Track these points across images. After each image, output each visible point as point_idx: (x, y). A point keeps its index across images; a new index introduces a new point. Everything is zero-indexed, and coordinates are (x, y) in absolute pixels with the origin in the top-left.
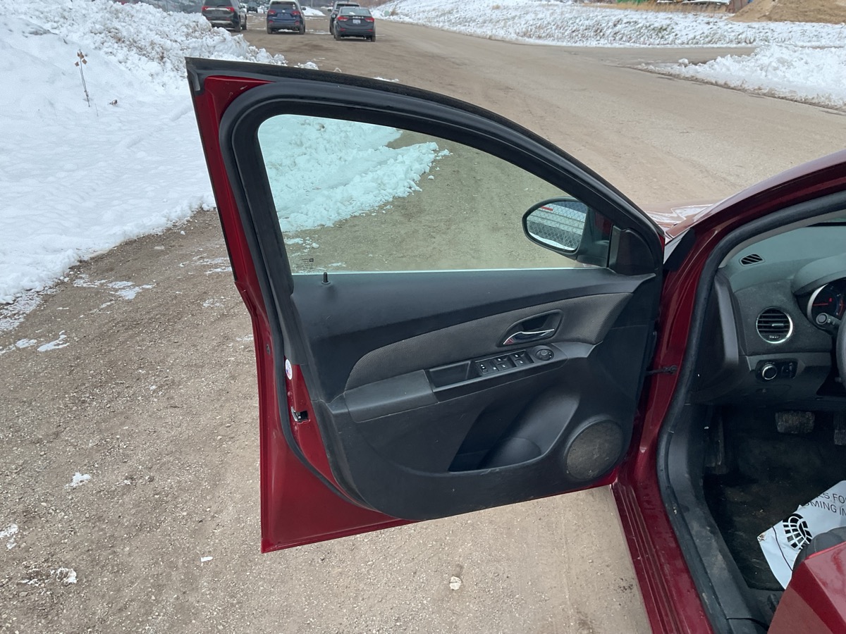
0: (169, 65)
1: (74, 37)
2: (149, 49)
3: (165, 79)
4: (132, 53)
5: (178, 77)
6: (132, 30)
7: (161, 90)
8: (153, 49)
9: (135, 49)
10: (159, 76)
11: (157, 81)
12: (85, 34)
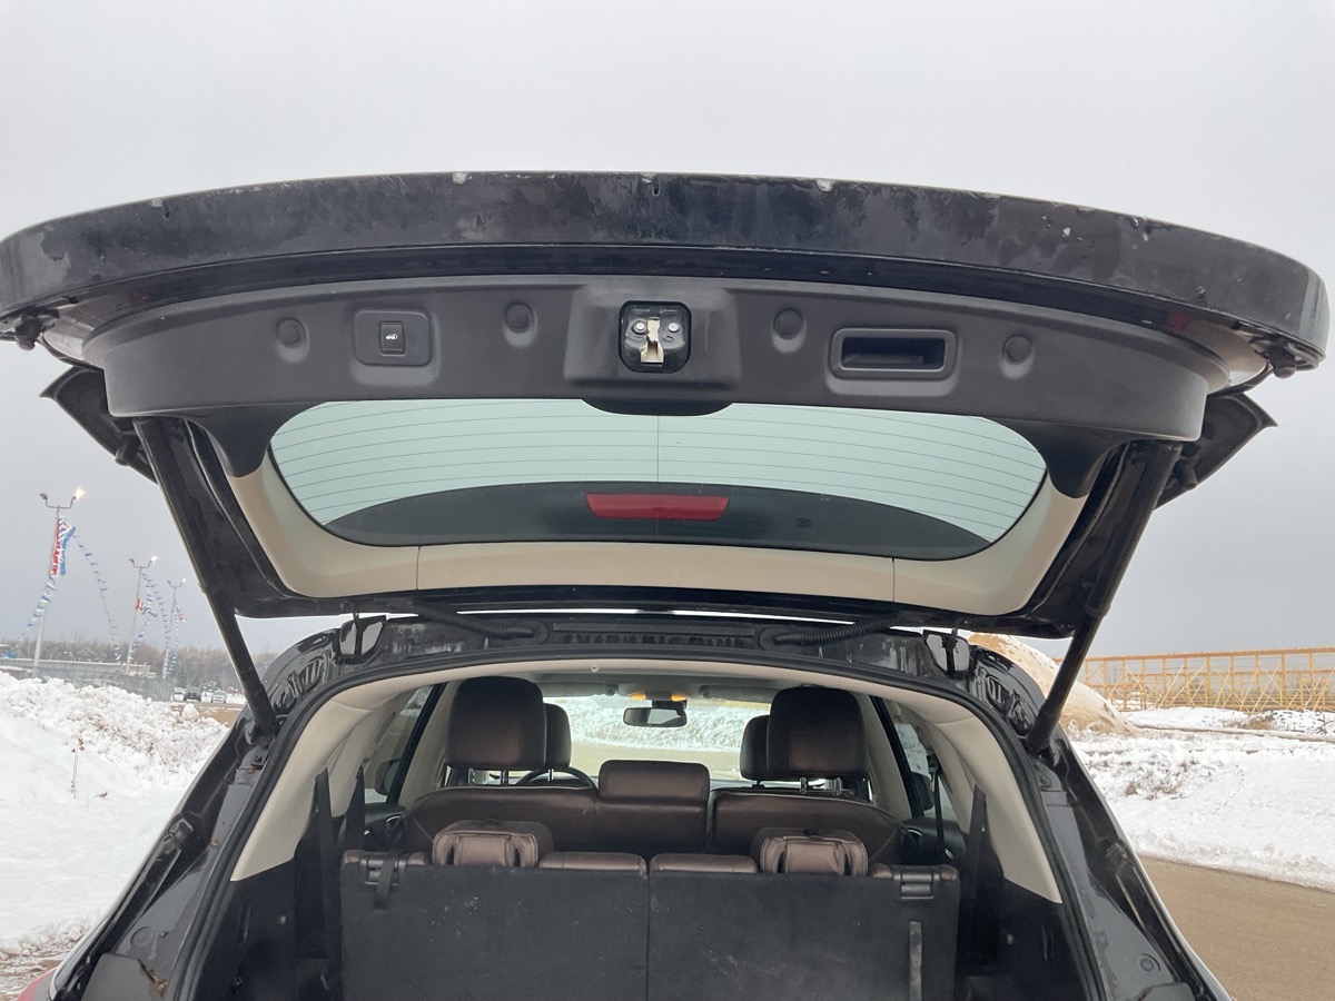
0: (157, 758)
1: (49, 723)
2: (135, 739)
3: (152, 772)
4: (115, 743)
5: (167, 771)
6: (118, 718)
7: (147, 784)
8: (139, 739)
9: (119, 739)
10: (145, 770)
11: (140, 775)
12: (61, 721)
